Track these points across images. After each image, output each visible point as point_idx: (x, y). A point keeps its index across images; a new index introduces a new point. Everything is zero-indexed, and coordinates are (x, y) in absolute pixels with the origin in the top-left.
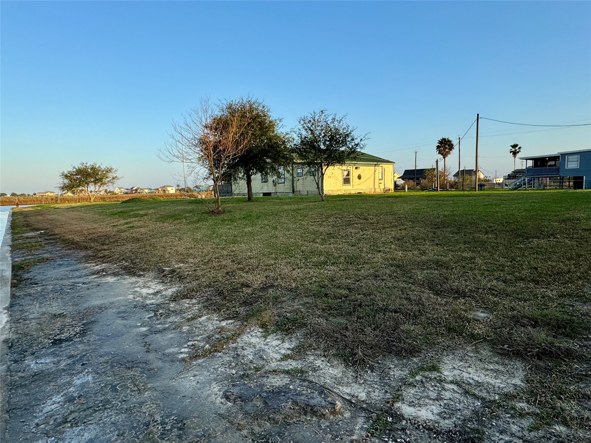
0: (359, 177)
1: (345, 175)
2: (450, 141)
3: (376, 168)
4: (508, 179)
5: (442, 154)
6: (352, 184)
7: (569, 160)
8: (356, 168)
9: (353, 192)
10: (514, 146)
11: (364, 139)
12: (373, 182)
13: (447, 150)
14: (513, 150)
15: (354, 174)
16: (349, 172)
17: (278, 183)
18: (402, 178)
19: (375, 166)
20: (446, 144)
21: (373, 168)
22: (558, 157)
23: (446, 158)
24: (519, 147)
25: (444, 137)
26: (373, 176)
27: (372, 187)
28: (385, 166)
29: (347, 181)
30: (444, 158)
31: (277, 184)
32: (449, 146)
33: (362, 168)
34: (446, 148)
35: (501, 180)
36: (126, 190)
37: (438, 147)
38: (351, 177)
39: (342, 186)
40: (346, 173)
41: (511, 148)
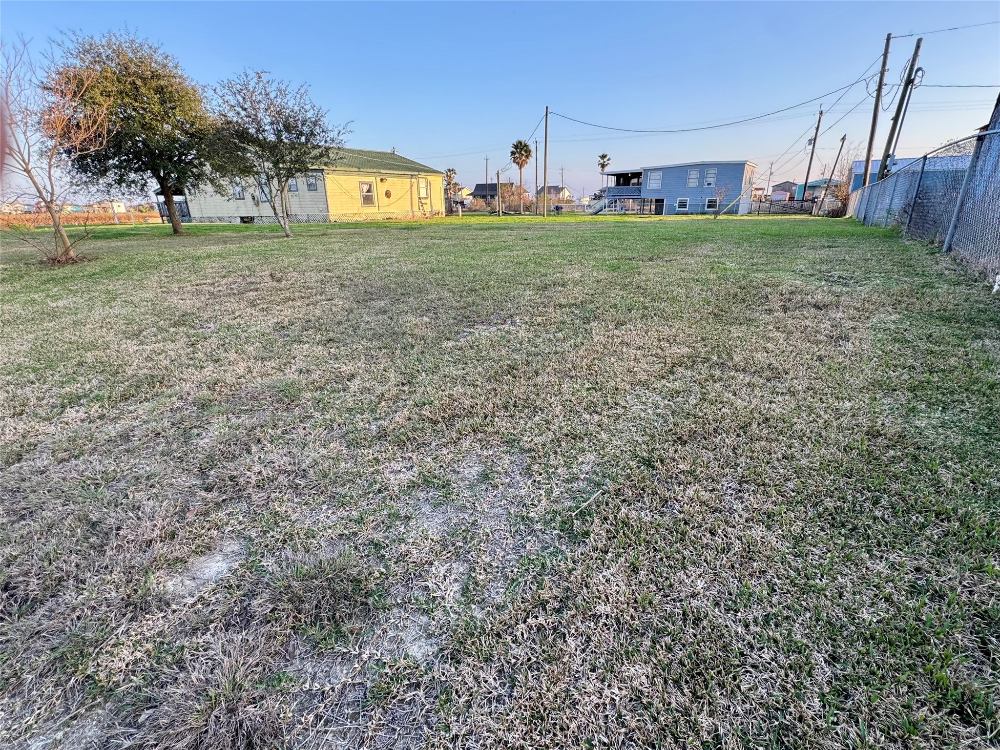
0: (388, 194)
1: (365, 191)
2: (526, 146)
3: (413, 180)
4: (594, 199)
5: (518, 163)
6: (377, 205)
7: (651, 178)
8: (382, 180)
9: (379, 217)
10: (603, 157)
11: (344, 131)
12: (410, 202)
13: (524, 158)
14: (602, 161)
15: (379, 190)
16: (370, 185)
17: (262, 202)
18: (474, 195)
19: (411, 178)
20: (522, 149)
21: (407, 181)
22: (641, 173)
23: (522, 169)
24: (607, 158)
25: (520, 139)
26: (409, 192)
27: (409, 209)
28: (431, 178)
29: (368, 199)
30: (520, 168)
31: (260, 203)
32: (526, 152)
33: (390, 180)
34: (523, 155)
35: (586, 201)
36: (26, 207)
37: (513, 153)
38: (374, 193)
39: (361, 208)
40: (366, 188)
41: (600, 159)
